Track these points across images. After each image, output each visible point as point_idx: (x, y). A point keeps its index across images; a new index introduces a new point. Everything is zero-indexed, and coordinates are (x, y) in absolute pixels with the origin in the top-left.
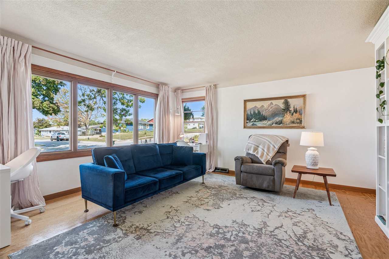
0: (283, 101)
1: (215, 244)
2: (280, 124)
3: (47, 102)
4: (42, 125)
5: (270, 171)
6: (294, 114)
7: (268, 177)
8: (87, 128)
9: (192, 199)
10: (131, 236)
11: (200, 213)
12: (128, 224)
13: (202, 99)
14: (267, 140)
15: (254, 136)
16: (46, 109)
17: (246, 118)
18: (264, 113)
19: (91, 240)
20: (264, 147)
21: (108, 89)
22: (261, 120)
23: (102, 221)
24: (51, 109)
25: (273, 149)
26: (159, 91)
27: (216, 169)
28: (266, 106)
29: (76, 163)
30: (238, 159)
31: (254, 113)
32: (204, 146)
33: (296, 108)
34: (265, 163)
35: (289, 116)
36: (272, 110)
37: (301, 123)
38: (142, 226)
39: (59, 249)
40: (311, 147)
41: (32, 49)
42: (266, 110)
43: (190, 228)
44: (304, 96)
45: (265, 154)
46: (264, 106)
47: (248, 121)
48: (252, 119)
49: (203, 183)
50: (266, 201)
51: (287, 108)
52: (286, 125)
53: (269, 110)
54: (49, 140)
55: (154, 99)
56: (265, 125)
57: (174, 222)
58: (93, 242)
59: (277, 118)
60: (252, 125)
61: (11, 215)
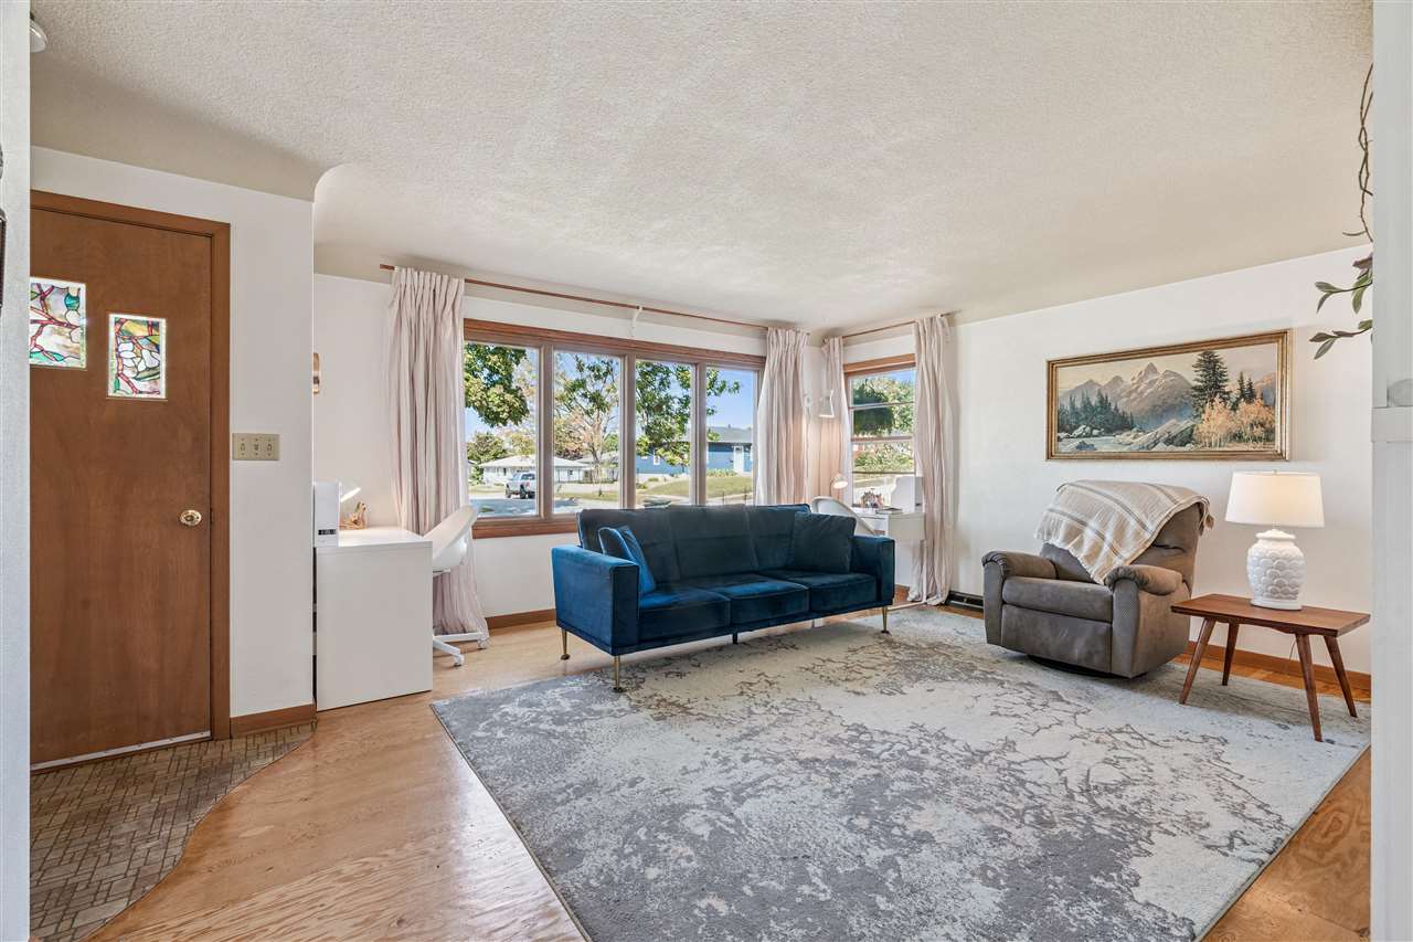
0: (1195, 357)
1: (833, 757)
2: (1183, 444)
3: (498, 389)
4: (487, 452)
5: (1098, 605)
6: (1243, 405)
7: (1090, 625)
8: (597, 461)
9: (829, 665)
10: (645, 713)
11: (831, 697)
12: (646, 690)
13: (907, 362)
14: (1116, 501)
15: (1071, 487)
16: (495, 409)
17: (1055, 422)
18: (1123, 405)
19: (566, 706)
20: (1104, 525)
21: (622, 356)
22: (1109, 431)
23: (593, 680)
24: (506, 408)
25: (1137, 535)
26: (766, 347)
27: (952, 596)
28: (1128, 380)
29: (546, 544)
30: (991, 560)
31: (1087, 404)
32: (908, 517)
33: (1250, 384)
34: (1101, 582)
35: (1219, 412)
36: (1152, 393)
37: (1268, 439)
38: (674, 699)
39: (508, 708)
40: (1269, 527)
41: (466, 286)
42: (1130, 393)
43: (787, 721)
44: (1280, 336)
45: (1106, 548)
46: (1125, 379)
47: (1063, 435)
48: (1076, 428)
49: (885, 631)
50: (1065, 698)
51: (1213, 383)
52: (1210, 445)
53: (1142, 393)
54: (503, 496)
55: (755, 371)
56: (1125, 449)
57: (752, 703)
58: (568, 709)
59: (1173, 421)
60: (1078, 447)
61: (434, 642)
